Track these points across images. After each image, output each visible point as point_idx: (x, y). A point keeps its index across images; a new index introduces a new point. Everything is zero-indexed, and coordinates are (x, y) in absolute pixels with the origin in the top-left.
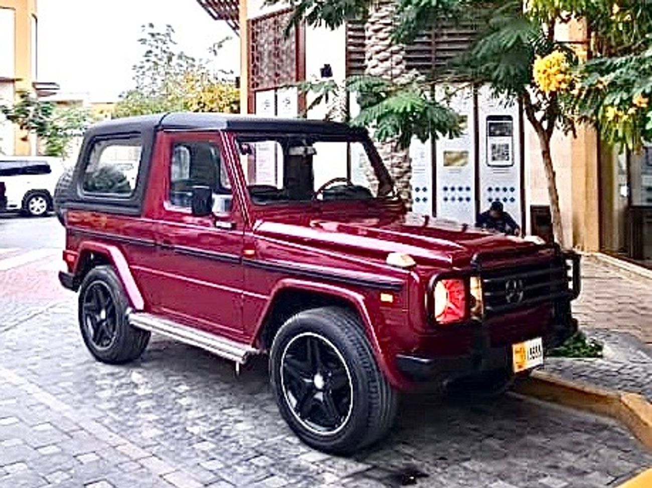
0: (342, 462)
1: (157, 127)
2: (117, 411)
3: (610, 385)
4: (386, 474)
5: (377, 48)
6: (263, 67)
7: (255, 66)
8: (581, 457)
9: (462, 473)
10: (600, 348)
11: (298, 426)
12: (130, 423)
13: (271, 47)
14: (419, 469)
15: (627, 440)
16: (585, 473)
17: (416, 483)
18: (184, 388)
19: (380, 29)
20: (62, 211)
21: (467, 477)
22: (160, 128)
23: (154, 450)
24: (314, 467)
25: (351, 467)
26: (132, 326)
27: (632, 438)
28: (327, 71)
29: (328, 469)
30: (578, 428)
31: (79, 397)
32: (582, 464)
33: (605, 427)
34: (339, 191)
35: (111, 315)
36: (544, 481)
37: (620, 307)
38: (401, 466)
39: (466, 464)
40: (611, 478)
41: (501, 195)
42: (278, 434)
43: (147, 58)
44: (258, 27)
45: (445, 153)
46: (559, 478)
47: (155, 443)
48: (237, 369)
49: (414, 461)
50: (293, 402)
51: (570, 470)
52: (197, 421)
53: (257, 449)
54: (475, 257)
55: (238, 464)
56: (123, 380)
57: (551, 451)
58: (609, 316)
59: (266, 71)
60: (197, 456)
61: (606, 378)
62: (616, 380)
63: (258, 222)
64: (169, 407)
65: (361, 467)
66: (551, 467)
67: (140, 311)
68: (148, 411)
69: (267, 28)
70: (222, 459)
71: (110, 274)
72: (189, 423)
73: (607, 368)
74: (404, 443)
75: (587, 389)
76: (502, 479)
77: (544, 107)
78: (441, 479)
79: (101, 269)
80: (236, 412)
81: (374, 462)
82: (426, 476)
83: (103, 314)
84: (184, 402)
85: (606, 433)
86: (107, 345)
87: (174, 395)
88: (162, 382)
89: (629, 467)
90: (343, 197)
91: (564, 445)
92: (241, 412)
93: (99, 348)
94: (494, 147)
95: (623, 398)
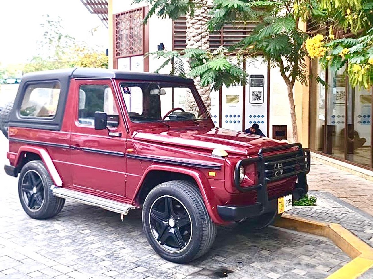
0: (185, 267)
1: (70, 76)
2: (48, 246)
3: (323, 220)
4: (211, 273)
5: (193, 34)
6: (123, 44)
7: (118, 43)
8: (312, 258)
9: (251, 270)
10: (315, 201)
11: (160, 249)
12: (57, 253)
13: (128, 32)
14: (228, 268)
15: (334, 248)
16: (315, 266)
17: (227, 276)
18: (87, 231)
19: (195, 23)
20: (6, 128)
21: (254, 271)
22: (72, 77)
23: (76, 267)
24: (169, 271)
25: (191, 270)
26: (55, 196)
27: (337, 247)
28: (161, 47)
29: (178, 271)
30: (307, 243)
31: (24, 239)
32: (312, 261)
33: (321, 242)
34: (178, 115)
35: (41, 190)
36: (294, 271)
37: (322, 179)
38: (218, 268)
39: (252, 265)
40: (329, 269)
41: (257, 120)
42: (147, 254)
43: (45, 36)
44: (120, 19)
45: (227, 95)
46: (302, 269)
47: (74, 263)
48: (122, 218)
49: (224, 265)
50: (156, 235)
51: (307, 265)
52: (98, 250)
53: (136, 263)
54: (260, 151)
55: (127, 272)
56: (49, 229)
57: (296, 256)
58: (318, 184)
59: (124, 46)
60: (102, 269)
61: (320, 216)
62: (325, 217)
63: (135, 133)
64: (80, 242)
65: (196, 269)
66: (296, 264)
67: (59, 187)
68: (67, 245)
69: (125, 19)
70: (117, 270)
71: (40, 165)
72: (94, 251)
73: (320, 211)
74: (218, 255)
75: (311, 222)
76: (273, 272)
77: (291, 69)
78: (241, 273)
79: (34, 163)
80: (120, 243)
81: (204, 267)
82: (232, 272)
83: (35, 190)
84: (89, 239)
85: (323, 245)
86: (37, 209)
87: (82, 236)
88: (74, 228)
89: (337, 262)
90: (181, 119)
91: (302, 252)
92: (124, 243)
93: (32, 210)
94: (253, 92)
95: (330, 227)
